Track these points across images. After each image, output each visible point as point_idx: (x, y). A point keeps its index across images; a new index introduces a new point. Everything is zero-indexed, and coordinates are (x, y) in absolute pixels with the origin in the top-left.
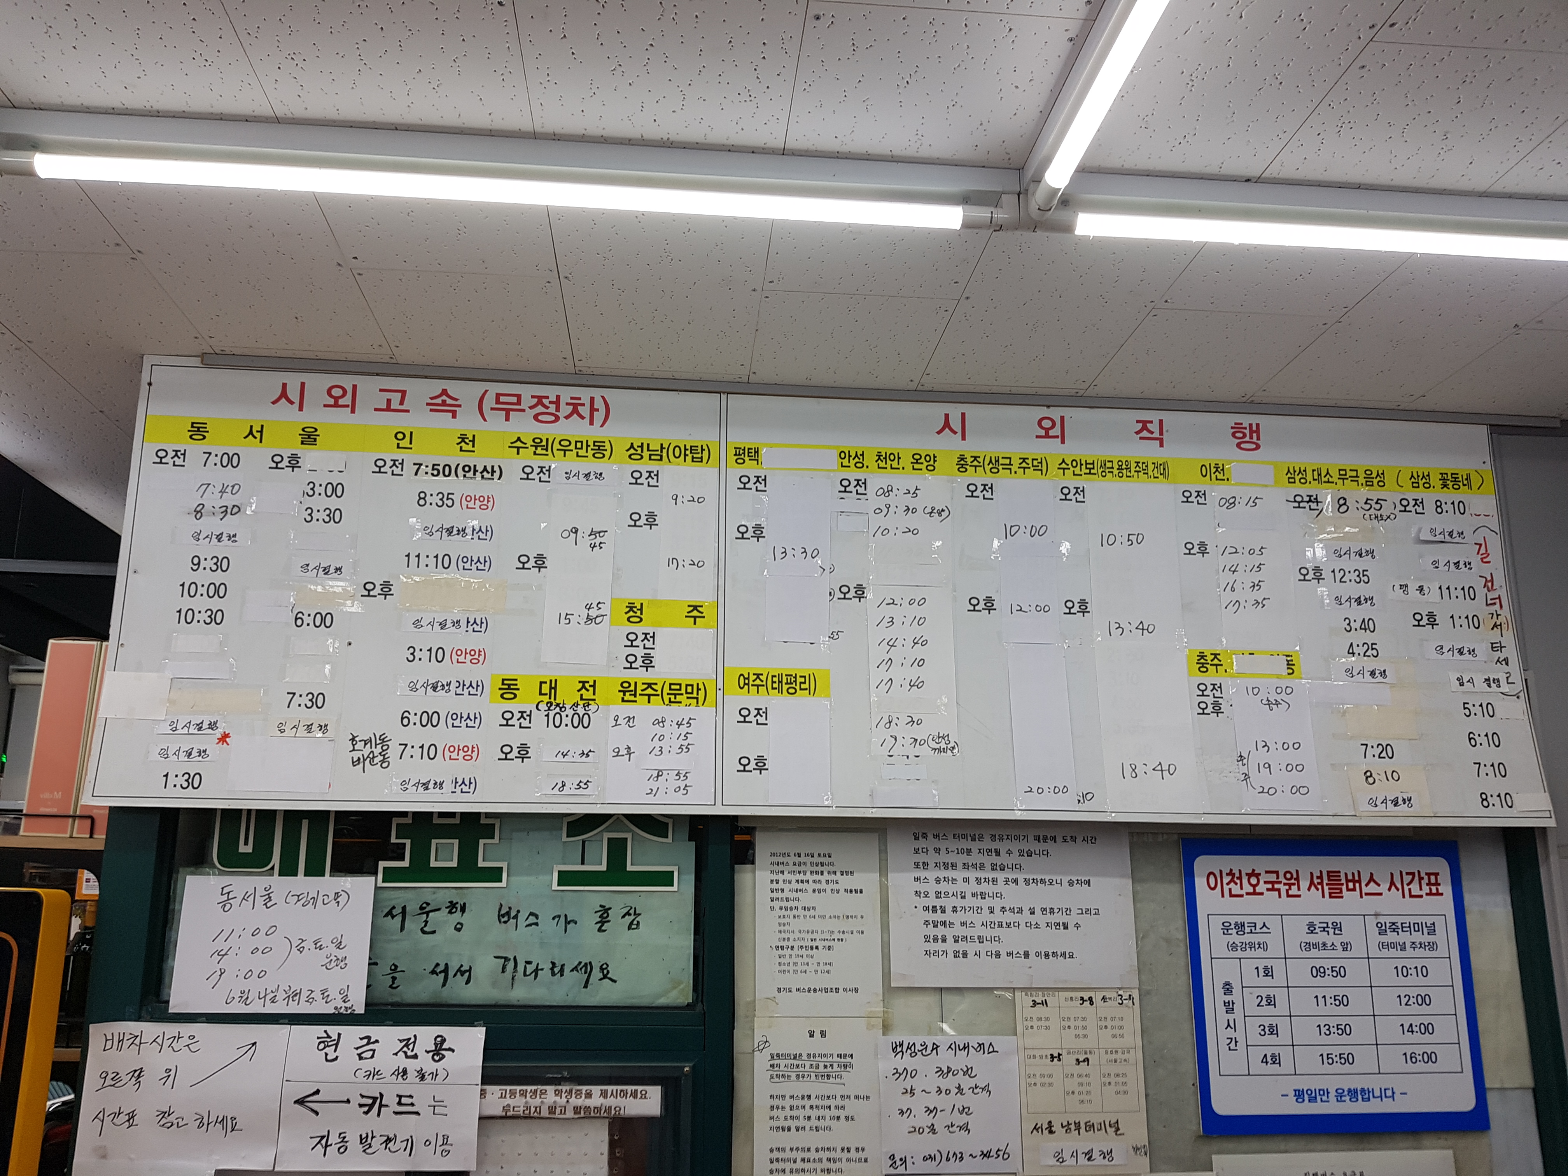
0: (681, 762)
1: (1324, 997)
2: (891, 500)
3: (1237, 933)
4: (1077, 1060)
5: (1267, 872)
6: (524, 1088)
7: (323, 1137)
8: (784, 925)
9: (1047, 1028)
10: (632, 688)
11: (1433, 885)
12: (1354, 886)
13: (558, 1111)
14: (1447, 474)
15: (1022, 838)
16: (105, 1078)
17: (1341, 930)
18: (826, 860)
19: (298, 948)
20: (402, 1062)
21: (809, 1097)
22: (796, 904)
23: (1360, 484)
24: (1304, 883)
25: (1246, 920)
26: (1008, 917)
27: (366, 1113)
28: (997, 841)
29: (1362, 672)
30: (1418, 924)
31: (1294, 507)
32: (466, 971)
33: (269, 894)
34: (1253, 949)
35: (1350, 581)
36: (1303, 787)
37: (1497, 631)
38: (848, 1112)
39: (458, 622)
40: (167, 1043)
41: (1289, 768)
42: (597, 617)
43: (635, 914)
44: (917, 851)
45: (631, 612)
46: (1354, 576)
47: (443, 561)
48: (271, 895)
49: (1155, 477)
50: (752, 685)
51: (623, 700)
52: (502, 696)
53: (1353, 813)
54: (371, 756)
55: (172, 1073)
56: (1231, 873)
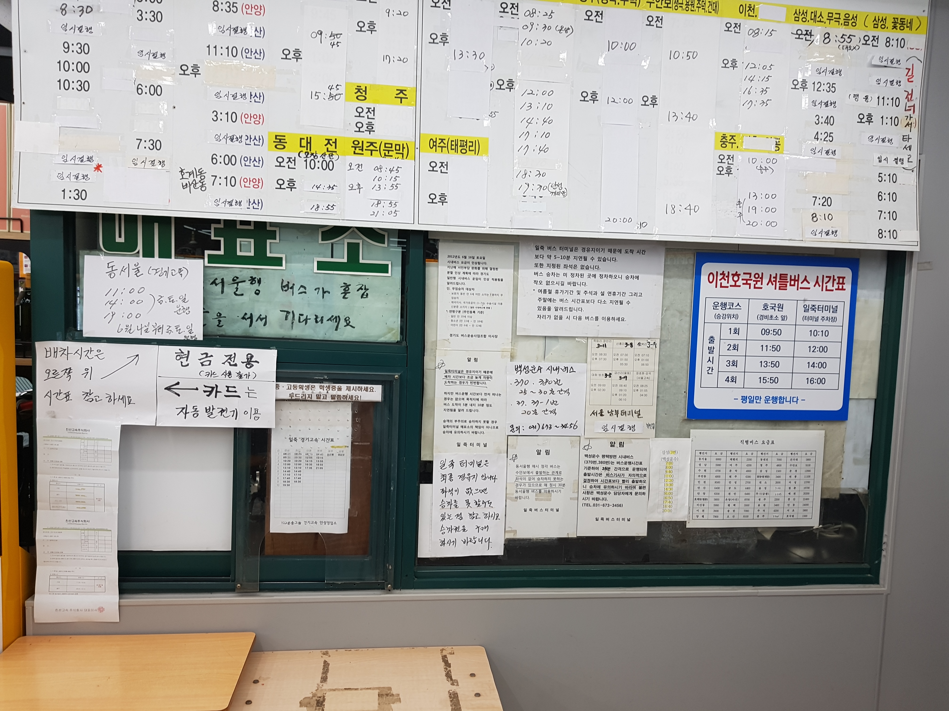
0: (393, 195)
1: (767, 346)
2: (534, 19)
3: (721, 309)
4: (620, 377)
5: (744, 273)
6: (302, 384)
7: (183, 408)
8: (455, 298)
9: (605, 359)
10: (360, 145)
11: (841, 284)
12: (795, 283)
13: (322, 397)
14: (897, 19)
15: (601, 250)
16: (49, 373)
17: (782, 309)
18: (482, 261)
19: (159, 301)
20: (227, 368)
21: (467, 394)
22: (462, 286)
23: (840, 24)
24: (766, 281)
25: (728, 301)
26: (589, 297)
27: (208, 396)
28: (586, 251)
29: (821, 151)
30: (828, 306)
31: (796, 38)
32: (263, 318)
33: (137, 268)
34: (729, 318)
35: (824, 90)
36: (774, 222)
37: (908, 128)
38: (487, 402)
39: (245, 95)
40: (84, 354)
41: (767, 210)
42: (336, 95)
43: (365, 289)
44: (537, 257)
45: (359, 93)
46: (826, 87)
47: (233, 52)
48: (139, 269)
49: (709, 12)
50: (438, 147)
51: (355, 153)
52: (276, 146)
53: (801, 239)
54: (194, 183)
55: (89, 371)
56: (723, 274)
